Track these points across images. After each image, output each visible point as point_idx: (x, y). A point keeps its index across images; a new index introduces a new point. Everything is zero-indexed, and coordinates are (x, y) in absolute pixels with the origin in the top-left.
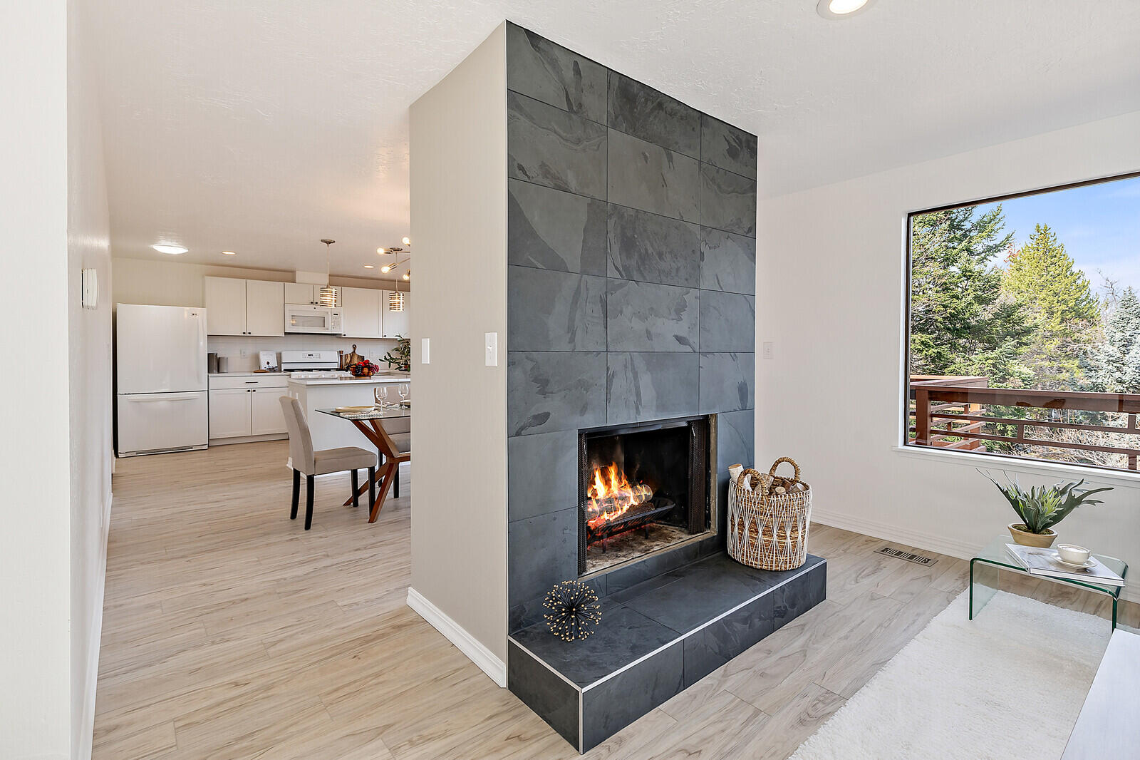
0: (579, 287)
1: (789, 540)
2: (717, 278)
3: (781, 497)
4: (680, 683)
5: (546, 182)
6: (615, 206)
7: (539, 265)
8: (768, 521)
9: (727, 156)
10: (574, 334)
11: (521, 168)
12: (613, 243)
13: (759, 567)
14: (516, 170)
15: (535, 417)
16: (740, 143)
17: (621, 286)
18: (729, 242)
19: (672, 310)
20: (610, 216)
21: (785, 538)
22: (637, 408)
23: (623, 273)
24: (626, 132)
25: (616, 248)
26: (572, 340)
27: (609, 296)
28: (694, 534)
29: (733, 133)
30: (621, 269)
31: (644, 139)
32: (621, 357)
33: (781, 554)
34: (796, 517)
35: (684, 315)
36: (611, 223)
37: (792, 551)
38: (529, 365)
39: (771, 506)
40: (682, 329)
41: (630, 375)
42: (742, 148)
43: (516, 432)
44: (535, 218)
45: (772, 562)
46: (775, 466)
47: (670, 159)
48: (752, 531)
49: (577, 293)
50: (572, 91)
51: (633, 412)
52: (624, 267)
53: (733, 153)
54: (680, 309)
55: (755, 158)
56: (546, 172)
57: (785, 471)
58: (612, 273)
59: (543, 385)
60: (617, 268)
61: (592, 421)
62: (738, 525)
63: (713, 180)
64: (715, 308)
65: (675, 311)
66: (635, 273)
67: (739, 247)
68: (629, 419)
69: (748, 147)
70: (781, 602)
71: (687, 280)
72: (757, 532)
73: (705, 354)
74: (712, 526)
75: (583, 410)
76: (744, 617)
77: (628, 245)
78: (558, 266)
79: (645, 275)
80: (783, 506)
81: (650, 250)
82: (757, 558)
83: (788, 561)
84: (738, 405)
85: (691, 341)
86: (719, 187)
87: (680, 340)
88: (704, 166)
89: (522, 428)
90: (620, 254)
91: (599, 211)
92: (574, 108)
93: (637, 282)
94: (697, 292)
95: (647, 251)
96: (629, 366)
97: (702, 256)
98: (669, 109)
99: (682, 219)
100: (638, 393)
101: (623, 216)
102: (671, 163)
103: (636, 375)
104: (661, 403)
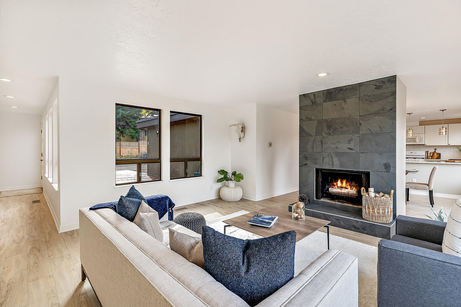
0: (315, 138)
2: (369, 129)
5: (307, 120)
6: (325, 120)
7: (305, 136)
9: (374, 90)
10: (313, 148)
11: (302, 119)
12: (324, 128)
14: (301, 120)
15: (304, 164)
16: (383, 82)
17: (327, 137)
18: (377, 117)
20: (324, 122)
22: (332, 165)
23: (328, 134)
24: (329, 102)
25: (325, 129)
26: (313, 150)
27: (323, 140)
29: (379, 81)
30: (327, 133)
31: (335, 101)
32: (327, 153)
35: (352, 142)
36: (324, 124)
38: (303, 154)
40: (352, 146)
41: (330, 157)
42: (385, 84)
43: (300, 166)
44: (305, 127)
47: (345, 101)
49: (314, 140)
50: (313, 100)
51: (331, 166)
52: (329, 133)
53: (378, 87)
54: (349, 142)
56: (307, 118)
58: (324, 135)
59: (306, 158)
60: (326, 134)
61: (318, 167)
63: (367, 100)
64: (368, 139)
65: (348, 141)
66: (332, 133)
67: (383, 117)
68: (330, 168)
69: (389, 81)
71: (353, 132)
73: (363, 153)
75: (316, 164)
77: (329, 127)
78: (309, 135)
79: (335, 133)
81: (337, 127)
84: (383, 170)
85: (355, 149)
86: (370, 101)
87: (350, 149)
88: (361, 98)
89: (302, 166)
90: (327, 130)
91: (320, 122)
92: (314, 103)
93: (332, 135)
94: (358, 135)
95: (336, 127)
96: (329, 155)
97: (361, 124)
98: (345, 89)
99: (351, 116)
100: (333, 162)
101: (328, 121)
102: (346, 103)
103: (332, 158)
104: (341, 165)
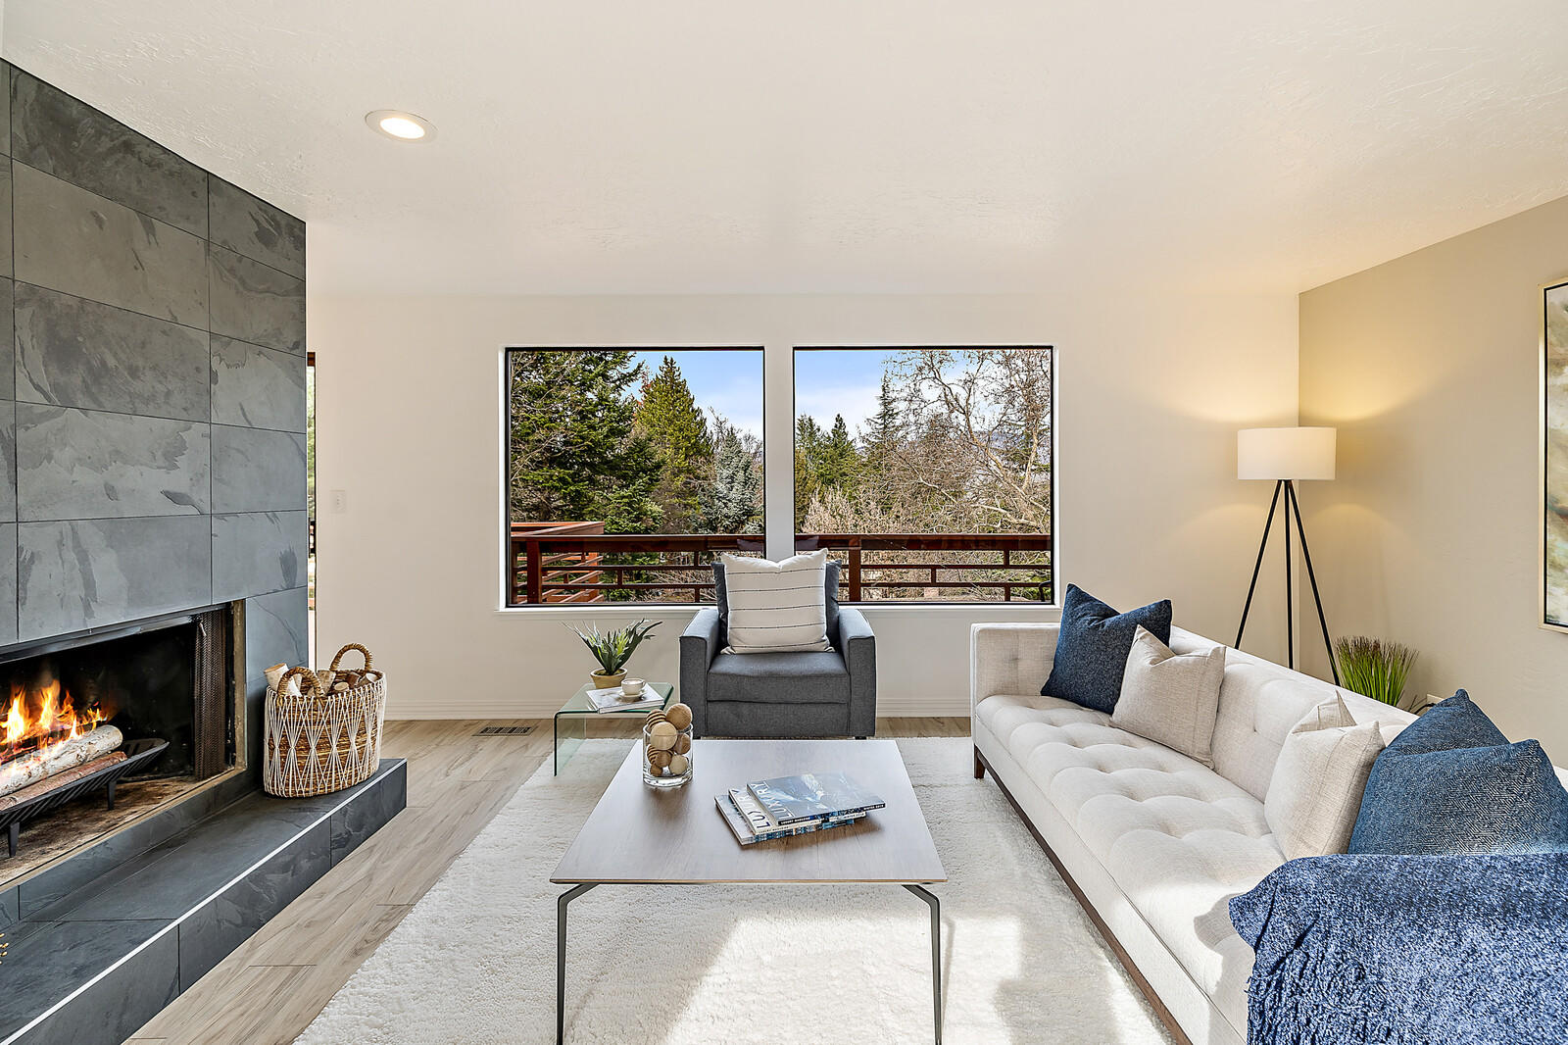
1: (354, 747)
2: (242, 409)
3: (342, 695)
4: (171, 989)
6: (32, 289)
8: (325, 730)
9: (256, 240)
12: (28, 346)
13: (311, 794)
16: (278, 226)
17: (47, 416)
18: (262, 360)
19: (159, 454)
20: (22, 303)
21: (349, 745)
22: (87, 607)
23: (52, 395)
24: (55, 173)
25: (35, 355)
27: (21, 433)
28: (204, 779)
29: (265, 212)
30: (47, 388)
31: (94, 190)
32: (50, 529)
33: (344, 768)
34: (363, 716)
35: (181, 461)
36: (24, 315)
37: (358, 760)
39: (327, 710)
40: (179, 482)
41: (71, 556)
42: (280, 234)
45: (330, 781)
46: (338, 657)
47: (150, 229)
48: (302, 750)
51: (78, 612)
52: (55, 387)
53: (264, 238)
54: (171, 455)
55: (302, 250)
57: (352, 662)
58: (27, 394)
60: (38, 388)
62: (280, 747)
63: (232, 270)
64: (238, 450)
65: (164, 455)
66: (79, 395)
67: (280, 367)
68: (71, 624)
69: (291, 234)
70: (340, 829)
71: (185, 409)
72: (308, 748)
73: (222, 516)
74: (239, 760)
76: (285, 864)
77: (62, 351)
79: (102, 399)
80: (345, 706)
81: (111, 362)
82: (308, 783)
83: (353, 773)
84: (279, 581)
85: (195, 498)
86: (243, 282)
87: (174, 497)
88: (214, 248)
90: (45, 366)
93: (84, 410)
94: (205, 428)
95: (104, 363)
96: (69, 542)
97: (213, 377)
98: (145, 156)
99: (175, 320)
100: (89, 584)
101: (50, 305)
102: (151, 236)
103: (83, 557)
104: (137, 594)
